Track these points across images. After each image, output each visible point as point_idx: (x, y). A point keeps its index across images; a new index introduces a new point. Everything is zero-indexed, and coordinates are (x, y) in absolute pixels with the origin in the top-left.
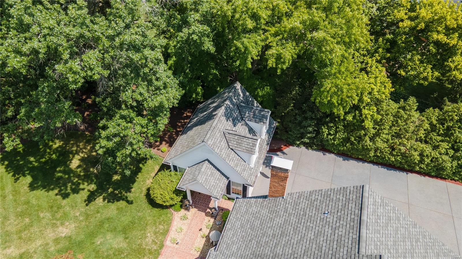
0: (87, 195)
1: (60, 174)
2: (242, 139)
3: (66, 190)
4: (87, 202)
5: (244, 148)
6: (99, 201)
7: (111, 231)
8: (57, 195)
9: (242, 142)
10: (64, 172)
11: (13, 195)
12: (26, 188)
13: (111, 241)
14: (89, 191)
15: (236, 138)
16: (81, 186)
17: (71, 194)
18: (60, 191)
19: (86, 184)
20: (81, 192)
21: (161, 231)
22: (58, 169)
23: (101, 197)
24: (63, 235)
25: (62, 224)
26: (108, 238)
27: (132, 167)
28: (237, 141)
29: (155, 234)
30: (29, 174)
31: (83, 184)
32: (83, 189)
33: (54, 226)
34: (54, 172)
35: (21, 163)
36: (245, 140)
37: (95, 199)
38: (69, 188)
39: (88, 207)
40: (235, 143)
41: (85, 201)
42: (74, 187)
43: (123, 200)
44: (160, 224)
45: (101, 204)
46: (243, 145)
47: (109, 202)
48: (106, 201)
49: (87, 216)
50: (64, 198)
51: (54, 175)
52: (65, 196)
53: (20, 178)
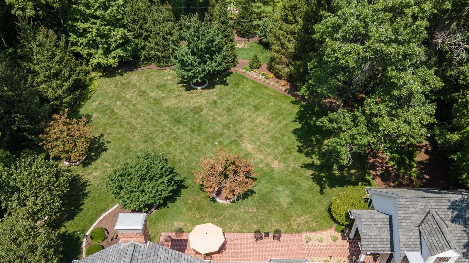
0: (310, 163)
1: (314, 139)
2: (438, 233)
3: (305, 149)
4: (303, 166)
5: (431, 241)
6: (310, 172)
7: (291, 192)
8: (298, 146)
9: (435, 235)
10: (317, 140)
11: (283, 126)
12: (292, 129)
13: (284, 195)
14: (313, 162)
15: (434, 226)
16: (313, 156)
17: (303, 154)
18: (301, 146)
19: (318, 157)
20: (309, 158)
21: (311, 226)
22: (317, 136)
23: (314, 172)
24: (273, 166)
25: (280, 161)
26: (285, 192)
27: (354, 178)
28: (432, 229)
29: (306, 222)
30: (302, 124)
31: (316, 156)
32: (312, 158)
33: (276, 158)
34: (313, 135)
35: (308, 116)
36: (439, 236)
37: (309, 169)
38: (307, 150)
39: (300, 168)
40: (428, 229)
41: (304, 164)
42: (310, 152)
43: (321, 187)
44: (316, 222)
45: (308, 175)
46: (433, 238)
47: (312, 178)
48: (312, 177)
49: (293, 172)
50: (298, 151)
51: (311, 136)
52: (300, 151)
53: (297, 122)
